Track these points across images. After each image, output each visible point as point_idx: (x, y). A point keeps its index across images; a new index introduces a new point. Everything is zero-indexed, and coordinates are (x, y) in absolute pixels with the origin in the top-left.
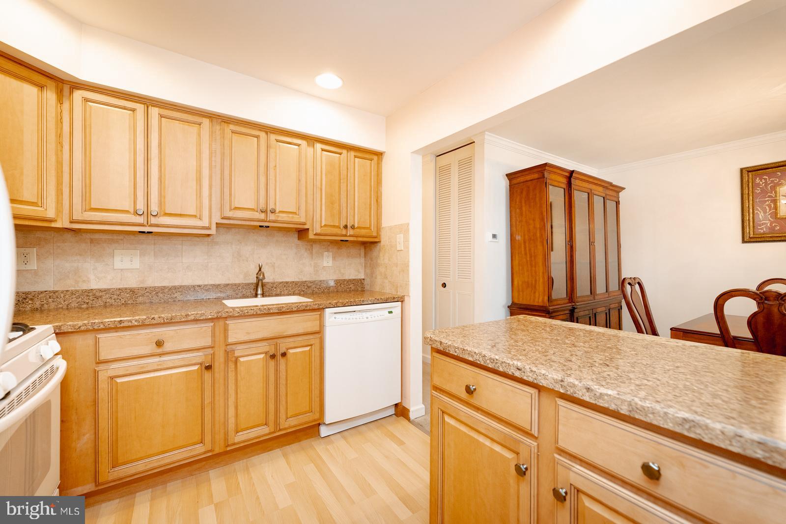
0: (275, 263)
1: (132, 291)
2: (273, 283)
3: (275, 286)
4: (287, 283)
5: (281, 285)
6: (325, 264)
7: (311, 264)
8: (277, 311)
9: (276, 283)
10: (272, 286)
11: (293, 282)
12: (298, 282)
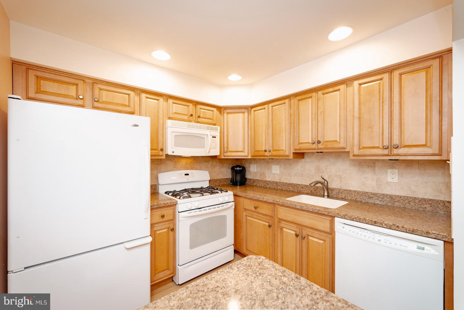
0: (341, 176)
1: (276, 183)
2: (340, 190)
3: (341, 192)
4: (350, 191)
5: (345, 192)
6: (389, 180)
7: (373, 179)
8: (300, 208)
9: (342, 190)
10: (339, 191)
11: (356, 191)
12: (360, 192)
